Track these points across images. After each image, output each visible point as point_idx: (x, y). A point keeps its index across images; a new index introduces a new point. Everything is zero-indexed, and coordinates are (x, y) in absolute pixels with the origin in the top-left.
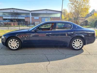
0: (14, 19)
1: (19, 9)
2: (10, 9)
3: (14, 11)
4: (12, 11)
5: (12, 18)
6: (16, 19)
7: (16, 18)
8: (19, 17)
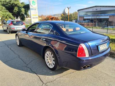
0: (95, 19)
1: (103, 6)
2: (93, 7)
3: (97, 9)
4: (94, 9)
5: (93, 18)
6: (97, 19)
7: (98, 17)
8: (102, 16)
